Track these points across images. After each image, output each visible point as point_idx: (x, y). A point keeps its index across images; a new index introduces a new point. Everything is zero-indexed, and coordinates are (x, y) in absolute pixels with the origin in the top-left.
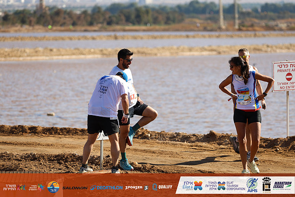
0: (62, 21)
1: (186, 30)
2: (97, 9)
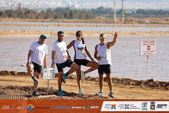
0: (31, 16)
1: (96, 23)
2: (49, 11)
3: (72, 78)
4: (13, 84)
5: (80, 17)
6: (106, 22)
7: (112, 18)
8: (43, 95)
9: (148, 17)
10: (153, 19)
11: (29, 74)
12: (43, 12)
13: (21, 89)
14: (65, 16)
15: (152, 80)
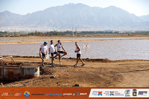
0: (41, 35)
1: (66, 37)
2: (48, 33)
3: (57, 58)
4: (34, 61)
5: (60, 35)
6: (70, 37)
7: (72, 35)
8: (46, 65)
9: (86, 34)
10: (88, 35)
11: (40, 57)
12: (45, 33)
13: (37, 63)
14: (54, 35)
15: (88, 58)
